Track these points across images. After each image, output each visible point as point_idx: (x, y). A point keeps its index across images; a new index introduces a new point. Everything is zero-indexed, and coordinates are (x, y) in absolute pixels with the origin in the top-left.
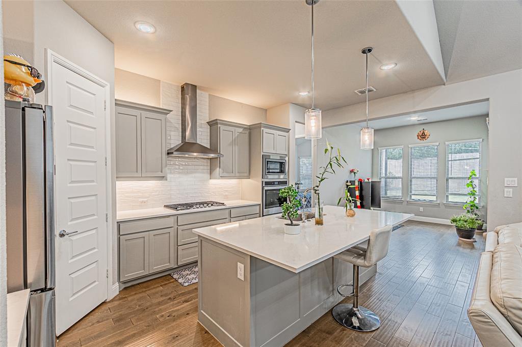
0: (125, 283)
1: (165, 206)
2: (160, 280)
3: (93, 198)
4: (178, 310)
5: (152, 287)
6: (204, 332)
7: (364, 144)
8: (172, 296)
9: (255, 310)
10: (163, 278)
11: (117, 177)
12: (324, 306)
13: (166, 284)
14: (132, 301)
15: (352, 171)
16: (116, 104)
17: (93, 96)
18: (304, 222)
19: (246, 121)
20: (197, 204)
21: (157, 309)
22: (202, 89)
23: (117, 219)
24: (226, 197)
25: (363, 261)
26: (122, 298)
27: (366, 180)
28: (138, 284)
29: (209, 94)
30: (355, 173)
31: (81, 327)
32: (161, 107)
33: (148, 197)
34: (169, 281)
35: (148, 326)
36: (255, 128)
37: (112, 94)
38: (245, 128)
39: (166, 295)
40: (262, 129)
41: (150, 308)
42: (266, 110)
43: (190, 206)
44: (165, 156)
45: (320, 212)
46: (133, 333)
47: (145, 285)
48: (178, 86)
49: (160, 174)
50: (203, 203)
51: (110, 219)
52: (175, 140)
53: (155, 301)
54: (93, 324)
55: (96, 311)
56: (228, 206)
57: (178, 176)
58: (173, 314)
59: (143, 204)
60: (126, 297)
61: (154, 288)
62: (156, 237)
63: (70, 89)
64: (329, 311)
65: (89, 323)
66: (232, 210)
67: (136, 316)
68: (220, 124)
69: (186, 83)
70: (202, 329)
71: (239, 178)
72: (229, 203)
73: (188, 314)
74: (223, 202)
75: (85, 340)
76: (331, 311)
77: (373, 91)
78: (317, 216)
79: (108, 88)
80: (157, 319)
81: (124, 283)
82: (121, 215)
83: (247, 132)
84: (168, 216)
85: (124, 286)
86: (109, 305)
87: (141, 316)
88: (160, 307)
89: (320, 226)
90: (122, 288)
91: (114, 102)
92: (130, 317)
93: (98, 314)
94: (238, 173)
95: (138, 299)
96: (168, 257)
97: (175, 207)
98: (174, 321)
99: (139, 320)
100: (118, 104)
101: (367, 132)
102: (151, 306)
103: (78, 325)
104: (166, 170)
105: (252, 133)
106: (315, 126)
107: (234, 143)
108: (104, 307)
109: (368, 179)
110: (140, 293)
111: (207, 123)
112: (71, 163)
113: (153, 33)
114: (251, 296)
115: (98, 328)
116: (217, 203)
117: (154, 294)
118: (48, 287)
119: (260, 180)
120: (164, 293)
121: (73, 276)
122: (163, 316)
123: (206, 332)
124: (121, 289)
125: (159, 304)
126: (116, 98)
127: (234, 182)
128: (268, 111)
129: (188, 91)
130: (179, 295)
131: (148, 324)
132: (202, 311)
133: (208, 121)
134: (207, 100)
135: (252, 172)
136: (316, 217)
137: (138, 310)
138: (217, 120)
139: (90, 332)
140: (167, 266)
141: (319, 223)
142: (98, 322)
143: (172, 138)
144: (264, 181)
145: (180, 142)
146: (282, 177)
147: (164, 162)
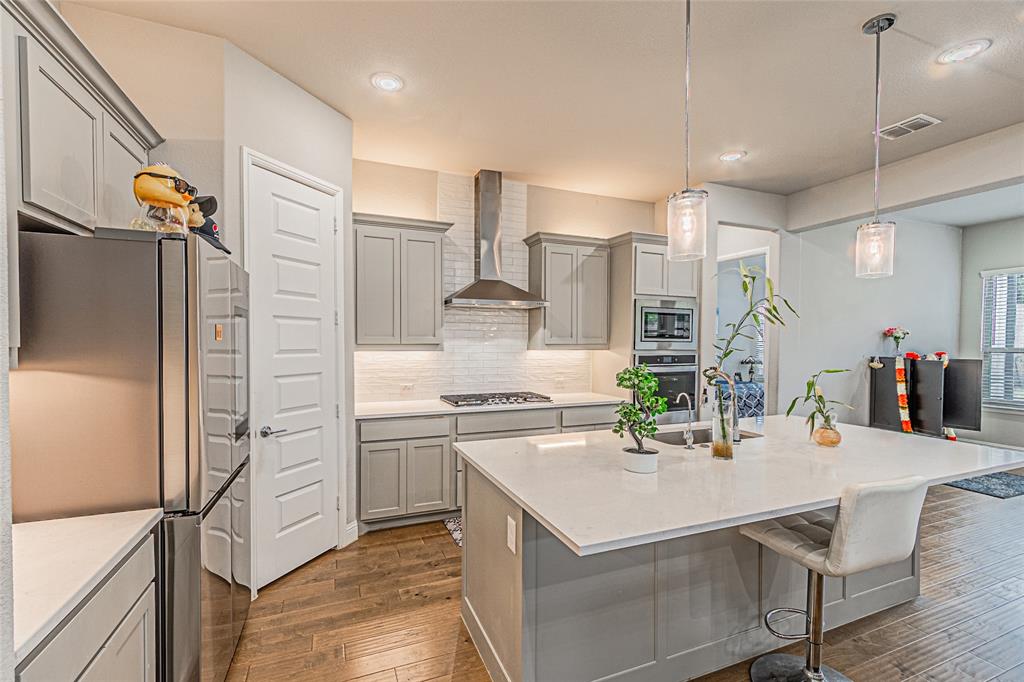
1: (442, 397)
2: (424, 528)
3: (315, 378)
4: (436, 587)
5: (409, 538)
6: (464, 639)
7: (864, 265)
8: (432, 560)
10: (430, 525)
11: (355, 345)
12: (730, 648)
13: (431, 537)
14: (372, 555)
15: (887, 334)
16: (355, 221)
17: (315, 212)
18: (689, 448)
19: (602, 232)
20: (493, 396)
21: (403, 578)
22: (512, 176)
23: (356, 414)
24: (560, 387)
25: (822, 559)
26: (361, 549)
27: (932, 357)
28: (390, 529)
29: (529, 186)
30: (896, 338)
31: (291, 583)
32: (438, 220)
33: (412, 380)
34: (438, 531)
35: (381, 604)
36: (620, 245)
38: (600, 246)
39: (426, 556)
40: (634, 244)
41: (394, 574)
42: (654, 204)
43: (483, 399)
44: (439, 306)
45: (723, 428)
46: (356, 609)
47: (399, 532)
48: (470, 177)
49: (430, 340)
50: (508, 396)
51: (342, 415)
52: (464, 278)
53: (405, 563)
54: (307, 582)
55: (319, 561)
56: (555, 403)
57: (466, 342)
58: (425, 594)
59: (406, 392)
60: (365, 548)
61: (411, 540)
62: (421, 451)
63: (277, 204)
64: (745, 662)
65: (303, 578)
66: (565, 412)
67: (368, 582)
68: (547, 241)
69: (482, 170)
70: (463, 632)
71: (588, 346)
72: (559, 398)
73: (448, 598)
74: (548, 396)
75: (288, 605)
76: (750, 663)
77: (929, 124)
78: (716, 436)
79: (340, 196)
80: (397, 595)
81: (369, 523)
82: (362, 408)
83: (605, 254)
84: (441, 416)
85: (366, 529)
86: (338, 557)
87: (376, 584)
88: (409, 576)
89: (722, 461)
90: (365, 531)
91: (351, 218)
92: (360, 582)
93: (317, 569)
94: (584, 337)
95: (381, 555)
96: (438, 488)
97: (455, 400)
98: (422, 605)
99: (372, 590)
100: (358, 220)
101: (874, 234)
102: (396, 570)
103: (289, 577)
104: (443, 332)
105: (614, 253)
106: (692, 230)
107: (576, 276)
108: (331, 559)
109: (939, 355)
110: (388, 544)
111: (525, 240)
112: (279, 321)
113: (399, 91)
114: (525, 588)
115: (312, 589)
116: (538, 396)
117: (408, 551)
118: (191, 510)
119: (629, 351)
120: (422, 552)
121: (281, 499)
122: (408, 592)
123: (468, 640)
124: (362, 533)
125: (410, 570)
126: (355, 211)
127: (578, 355)
129: (487, 184)
130: (446, 561)
131: (380, 601)
132: (466, 598)
133: (525, 237)
134: (524, 197)
135: (613, 337)
136: (714, 438)
137: (375, 573)
138: (538, 234)
139: (300, 593)
140: (437, 504)
141: (723, 453)
142: (315, 580)
143: (458, 273)
144: (638, 354)
145: (472, 281)
146: (676, 347)
147: (438, 318)
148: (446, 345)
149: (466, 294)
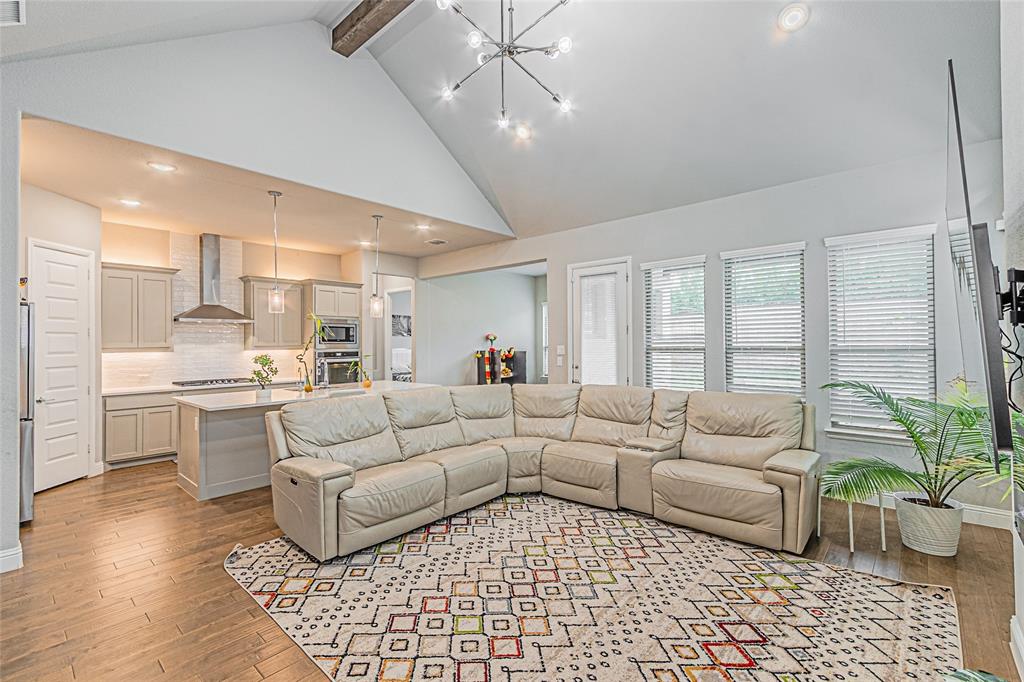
0: (112, 464)
1: (174, 383)
3: (72, 369)
9: (205, 453)
11: (103, 349)
13: (162, 467)
15: (488, 337)
16: (103, 267)
17: (74, 268)
22: (228, 238)
23: (103, 393)
28: (129, 467)
29: (243, 243)
30: (493, 340)
34: (167, 464)
37: (98, 256)
40: (314, 285)
42: (340, 256)
44: (170, 322)
48: (195, 238)
49: (164, 345)
51: (92, 393)
52: (191, 302)
57: (194, 346)
59: (143, 380)
62: (153, 415)
63: (49, 266)
68: (255, 280)
69: (205, 234)
79: (91, 256)
82: (105, 391)
83: (299, 289)
84: (173, 393)
85: (110, 468)
89: (309, 393)
91: (100, 266)
94: (282, 341)
96: (168, 438)
100: (104, 266)
102: (135, 479)
104: (173, 339)
105: (305, 289)
108: (84, 482)
111: (241, 278)
112: (50, 335)
114: (201, 441)
121: (50, 442)
124: (107, 470)
126: (103, 261)
128: (343, 258)
129: (208, 242)
133: (240, 276)
134: (240, 249)
140: (167, 449)
141: (308, 390)
143: (186, 299)
144: (318, 352)
145: (198, 304)
146: (349, 347)
147: (169, 330)
148: (176, 348)
149: (192, 314)
